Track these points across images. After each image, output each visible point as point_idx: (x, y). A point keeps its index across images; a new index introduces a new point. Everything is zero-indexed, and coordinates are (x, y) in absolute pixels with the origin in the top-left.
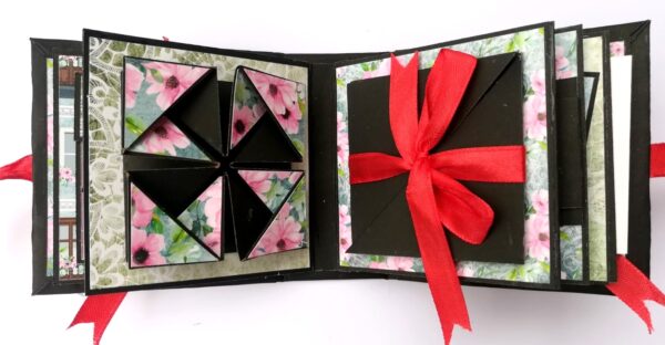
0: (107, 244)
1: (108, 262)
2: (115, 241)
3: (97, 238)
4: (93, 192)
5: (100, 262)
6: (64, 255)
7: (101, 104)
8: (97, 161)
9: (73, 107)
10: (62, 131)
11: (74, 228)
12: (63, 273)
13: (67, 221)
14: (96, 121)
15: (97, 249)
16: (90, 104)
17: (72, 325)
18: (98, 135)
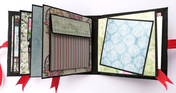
0: (25, 63)
1: (25, 68)
2: (27, 62)
3: (22, 62)
4: (21, 50)
5: (23, 67)
6: (15, 66)
7: (24, 29)
8: (23, 42)
9: (18, 29)
10: (15, 35)
11: (18, 59)
12: (15, 71)
13: (16, 58)
14: (23, 33)
15: (22, 64)
16: (21, 29)
17: (17, 84)
18: (23, 36)
